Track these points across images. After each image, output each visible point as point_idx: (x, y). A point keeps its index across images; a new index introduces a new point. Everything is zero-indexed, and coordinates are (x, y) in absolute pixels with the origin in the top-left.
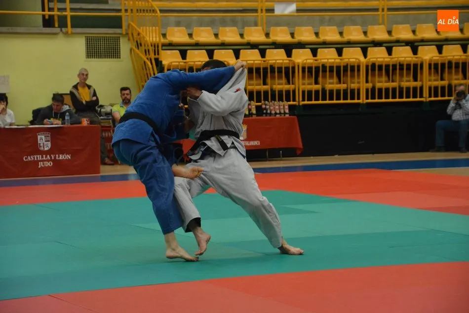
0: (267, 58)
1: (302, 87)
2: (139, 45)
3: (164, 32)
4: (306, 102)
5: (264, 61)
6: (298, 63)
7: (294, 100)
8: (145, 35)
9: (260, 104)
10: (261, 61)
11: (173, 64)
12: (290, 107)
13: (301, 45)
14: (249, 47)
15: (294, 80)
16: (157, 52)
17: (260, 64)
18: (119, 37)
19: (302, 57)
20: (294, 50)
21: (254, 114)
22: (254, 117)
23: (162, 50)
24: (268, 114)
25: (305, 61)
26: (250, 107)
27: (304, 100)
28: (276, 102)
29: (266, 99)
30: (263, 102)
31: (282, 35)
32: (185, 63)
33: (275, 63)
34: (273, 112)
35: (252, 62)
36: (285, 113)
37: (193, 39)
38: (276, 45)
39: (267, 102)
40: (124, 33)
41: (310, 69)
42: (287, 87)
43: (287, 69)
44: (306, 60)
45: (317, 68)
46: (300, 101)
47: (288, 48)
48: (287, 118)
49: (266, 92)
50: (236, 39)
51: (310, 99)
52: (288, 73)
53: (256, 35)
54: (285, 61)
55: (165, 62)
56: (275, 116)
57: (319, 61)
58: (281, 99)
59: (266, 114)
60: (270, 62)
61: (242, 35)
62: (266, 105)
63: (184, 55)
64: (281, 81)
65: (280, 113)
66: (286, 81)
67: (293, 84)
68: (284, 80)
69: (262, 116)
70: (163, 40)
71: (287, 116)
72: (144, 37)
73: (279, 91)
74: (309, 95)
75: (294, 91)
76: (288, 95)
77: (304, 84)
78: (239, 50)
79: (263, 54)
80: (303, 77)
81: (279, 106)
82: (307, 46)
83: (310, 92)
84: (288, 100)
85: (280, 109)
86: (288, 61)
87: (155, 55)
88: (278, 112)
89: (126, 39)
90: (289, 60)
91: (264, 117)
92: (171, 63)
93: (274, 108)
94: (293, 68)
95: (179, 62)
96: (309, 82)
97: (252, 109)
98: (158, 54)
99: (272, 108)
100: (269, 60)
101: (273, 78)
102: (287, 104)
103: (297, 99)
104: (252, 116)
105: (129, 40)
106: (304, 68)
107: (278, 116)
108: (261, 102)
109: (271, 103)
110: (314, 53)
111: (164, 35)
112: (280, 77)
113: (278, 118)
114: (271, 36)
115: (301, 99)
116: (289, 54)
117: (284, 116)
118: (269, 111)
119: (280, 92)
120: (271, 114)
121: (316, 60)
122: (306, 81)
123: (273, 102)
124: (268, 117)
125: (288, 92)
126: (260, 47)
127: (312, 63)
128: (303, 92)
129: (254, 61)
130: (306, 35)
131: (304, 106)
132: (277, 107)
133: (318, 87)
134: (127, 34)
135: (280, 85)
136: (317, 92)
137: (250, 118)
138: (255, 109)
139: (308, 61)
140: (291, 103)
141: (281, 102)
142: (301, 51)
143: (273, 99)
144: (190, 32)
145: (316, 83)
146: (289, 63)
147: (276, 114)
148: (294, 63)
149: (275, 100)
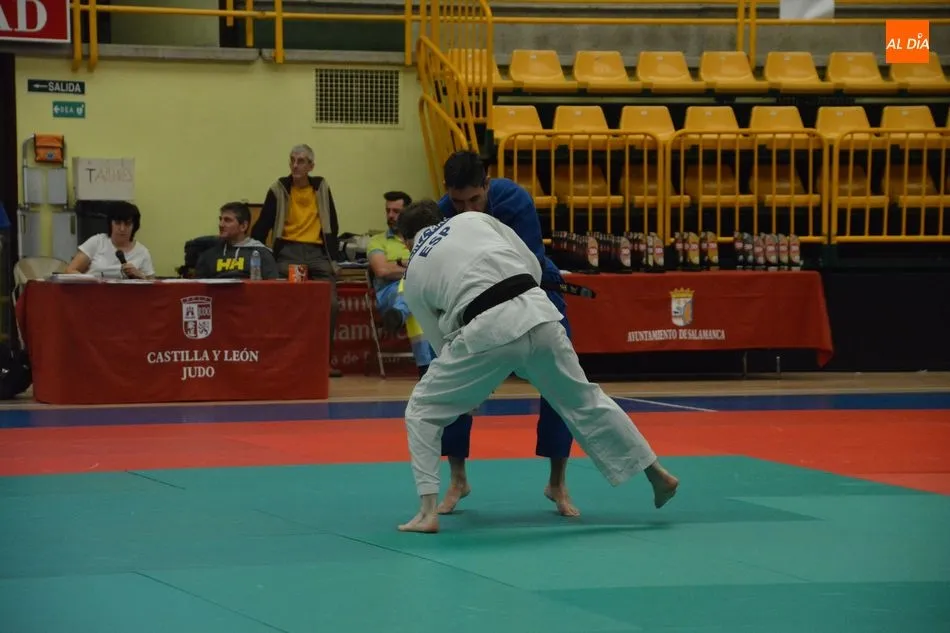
0: (754, 127)
1: (838, 201)
2: (441, 92)
3: (503, 62)
4: (848, 238)
5: (745, 135)
6: (831, 140)
7: (817, 232)
8: (454, 68)
9: (730, 239)
10: (738, 134)
11: (519, 137)
12: (805, 248)
13: (842, 97)
14: (712, 100)
15: (818, 181)
16: (481, 109)
17: (734, 142)
18: (397, 72)
19: (841, 126)
20: (822, 110)
21: (714, 264)
22: (714, 271)
23: (495, 103)
24: (749, 264)
25: (849, 136)
26: (704, 246)
27: (841, 232)
28: (768, 236)
29: (746, 227)
30: (737, 234)
31: (795, 72)
32: (549, 135)
33: (771, 141)
34: (761, 260)
35: (715, 136)
36: (791, 264)
37: (574, 79)
38: (779, 97)
39: (746, 235)
40: (409, 62)
41: (861, 155)
42: (800, 199)
43: (801, 155)
44: (852, 133)
45: (879, 155)
46: (831, 235)
47: (808, 104)
48: (796, 276)
49: (746, 212)
50: (679, 79)
51: (857, 230)
52: (804, 164)
53: (729, 72)
54: (797, 136)
55: (501, 134)
56: (766, 269)
57: (885, 137)
58: (784, 229)
59: (745, 263)
60: (760, 136)
61: (694, 72)
62: (744, 242)
63: (547, 116)
64: (785, 185)
65: (779, 264)
66: (799, 184)
67: (815, 192)
68: (793, 183)
69: (735, 269)
70: (498, 80)
71: (796, 269)
72: (452, 74)
73: (779, 209)
74: (855, 220)
75: (818, 210)
76: (802, 220)
77: (842, 193)
78: (685, 107)
79: (743, 117)
80: (843, 177)
81: (777, 245)
82: (858, 101)
83: (858, 213)
84: (801, 230)
85: (778, 252)
86: (804, 136)
87: (477, 116)
88: (773, 259)
89: (413, 77)
90: (809, 134)
91: (739, 272)
92: (515, 135)
93: (765, 251)
94: (818, 153)
95: (534, 134)
96: (857, 187)
97: (710, 254)
98: (485, 115)
99: (758, 250)
100: (757, 133)
101: (765, 175)
102: (796, 240)
103: (825, 230)
104: (708, 269)
105: (419, 79)
106: (844, 154)
107: (772, 269)
108: (732, 235)
109: (756, 238)
110: (874, 116)
111: (504, 69)
112: (783, 176)
113: (774, 276)
114: (767, 73)
115: (834, 230)
116: (809, 120)
117: (789, 269)
118: (751, 258)
119: (783, 211)
120: (755, 264)
121: (877, 135)
122: (850, 186)
123: (763, 235)
124: (749, 272)
125: (802, 211)
126: (739, 100)
127: (866, 142)
128: (842, 212)
129: (719, 134)
130: (856, 72)
131: (841, 245)
132: (771, 248)
133: (882, 201)
134: (415, 64)
135: (784, 195)
136: (876, 213)
137: (704, 273)
138: (716, 252)
139: (857, 136)
140: (811, 238)
141: (781, 236)
142: (839, 111)
143: (765, 228)
144: (567, 62)
145: (877, 190)
146: (808, 140)
147: (768, 264)
148: (820, 141)
149: (769, 231)
